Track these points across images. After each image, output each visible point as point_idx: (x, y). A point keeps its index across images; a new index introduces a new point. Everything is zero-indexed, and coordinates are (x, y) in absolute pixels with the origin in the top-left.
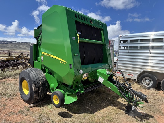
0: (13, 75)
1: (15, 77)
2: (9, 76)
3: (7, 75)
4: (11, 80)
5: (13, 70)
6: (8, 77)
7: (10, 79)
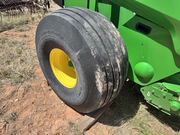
0: (16, 25)
1: (20, 28)
2: (9, 26)
3: (6, 24)
4: (14, 33)
5: (14, 15)
6: (10, 28)
7: (12, 32)
